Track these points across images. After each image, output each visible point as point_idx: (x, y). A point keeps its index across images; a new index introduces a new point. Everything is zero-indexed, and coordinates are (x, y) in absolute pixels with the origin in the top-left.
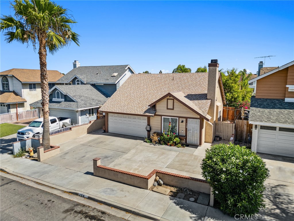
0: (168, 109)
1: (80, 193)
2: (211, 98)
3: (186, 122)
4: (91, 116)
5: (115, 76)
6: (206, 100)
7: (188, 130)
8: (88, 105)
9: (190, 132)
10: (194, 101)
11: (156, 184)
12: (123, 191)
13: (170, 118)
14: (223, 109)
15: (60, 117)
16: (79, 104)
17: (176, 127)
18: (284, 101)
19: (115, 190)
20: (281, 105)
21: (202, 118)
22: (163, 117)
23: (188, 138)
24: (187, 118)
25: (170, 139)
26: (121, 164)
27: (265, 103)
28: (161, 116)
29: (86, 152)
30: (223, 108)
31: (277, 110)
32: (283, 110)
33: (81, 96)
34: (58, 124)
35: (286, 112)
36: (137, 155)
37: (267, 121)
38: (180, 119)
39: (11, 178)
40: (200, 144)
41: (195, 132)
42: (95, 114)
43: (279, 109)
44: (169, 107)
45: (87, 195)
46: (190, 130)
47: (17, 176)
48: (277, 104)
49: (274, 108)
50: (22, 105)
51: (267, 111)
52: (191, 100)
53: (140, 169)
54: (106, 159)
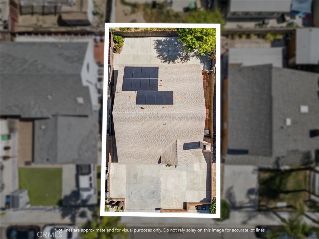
6: (199, 149)
26: (165, 196)
36: (167, 183)
53: (176, 196)
54: (155, 194)
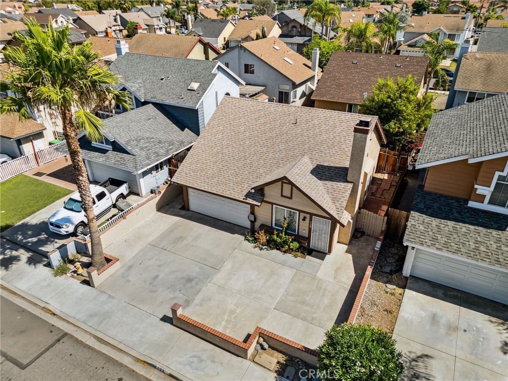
0: (282, 196)
1: (158, 366)
2: (354, 181)
3: (311, 220)
4: (158, 172)
5: (194, 90)
6: (346, 184)
7: (312, 231)
8: (153, 158)
9: (316, 235)
10: (326, 182)
11: (259, 347)
12: (214, 362)
13: (286, 209)
14: (380, 153)
15: (110, 178)
16: (138, 159)
17: (294, 223)
18: (467, 204)
19: (204, 360)
20: (459, 213)
21: (334, 222)
22: (274, 206)
23: (312, 242)
24: (311, 215)
25: (285, 242)
26: (210, 299)
27: (436, 205)
28: (272, 204)
29: (159, 266)
30: (381, 151)
31: (451, 224)
32: (460, 224)
33: (140, 140)
34: (110, 199)
35: (464, 230)
36: (235, 274)
37: (430, 244)
38: (301, 213)
39: (61, 328)
40: (330, 251)
41: (323, 235)
42: (165, 167)
43: (454, 223)
44: (284, 194)
45: (168, 371)
46: (316, 232)
47: (68, 322)
48: (455, 211)
49: (447, 218)
50: (39, 135)
51: (435, 222)
52: (320, 179)
53: (238, 311)
54: (188, 285)
